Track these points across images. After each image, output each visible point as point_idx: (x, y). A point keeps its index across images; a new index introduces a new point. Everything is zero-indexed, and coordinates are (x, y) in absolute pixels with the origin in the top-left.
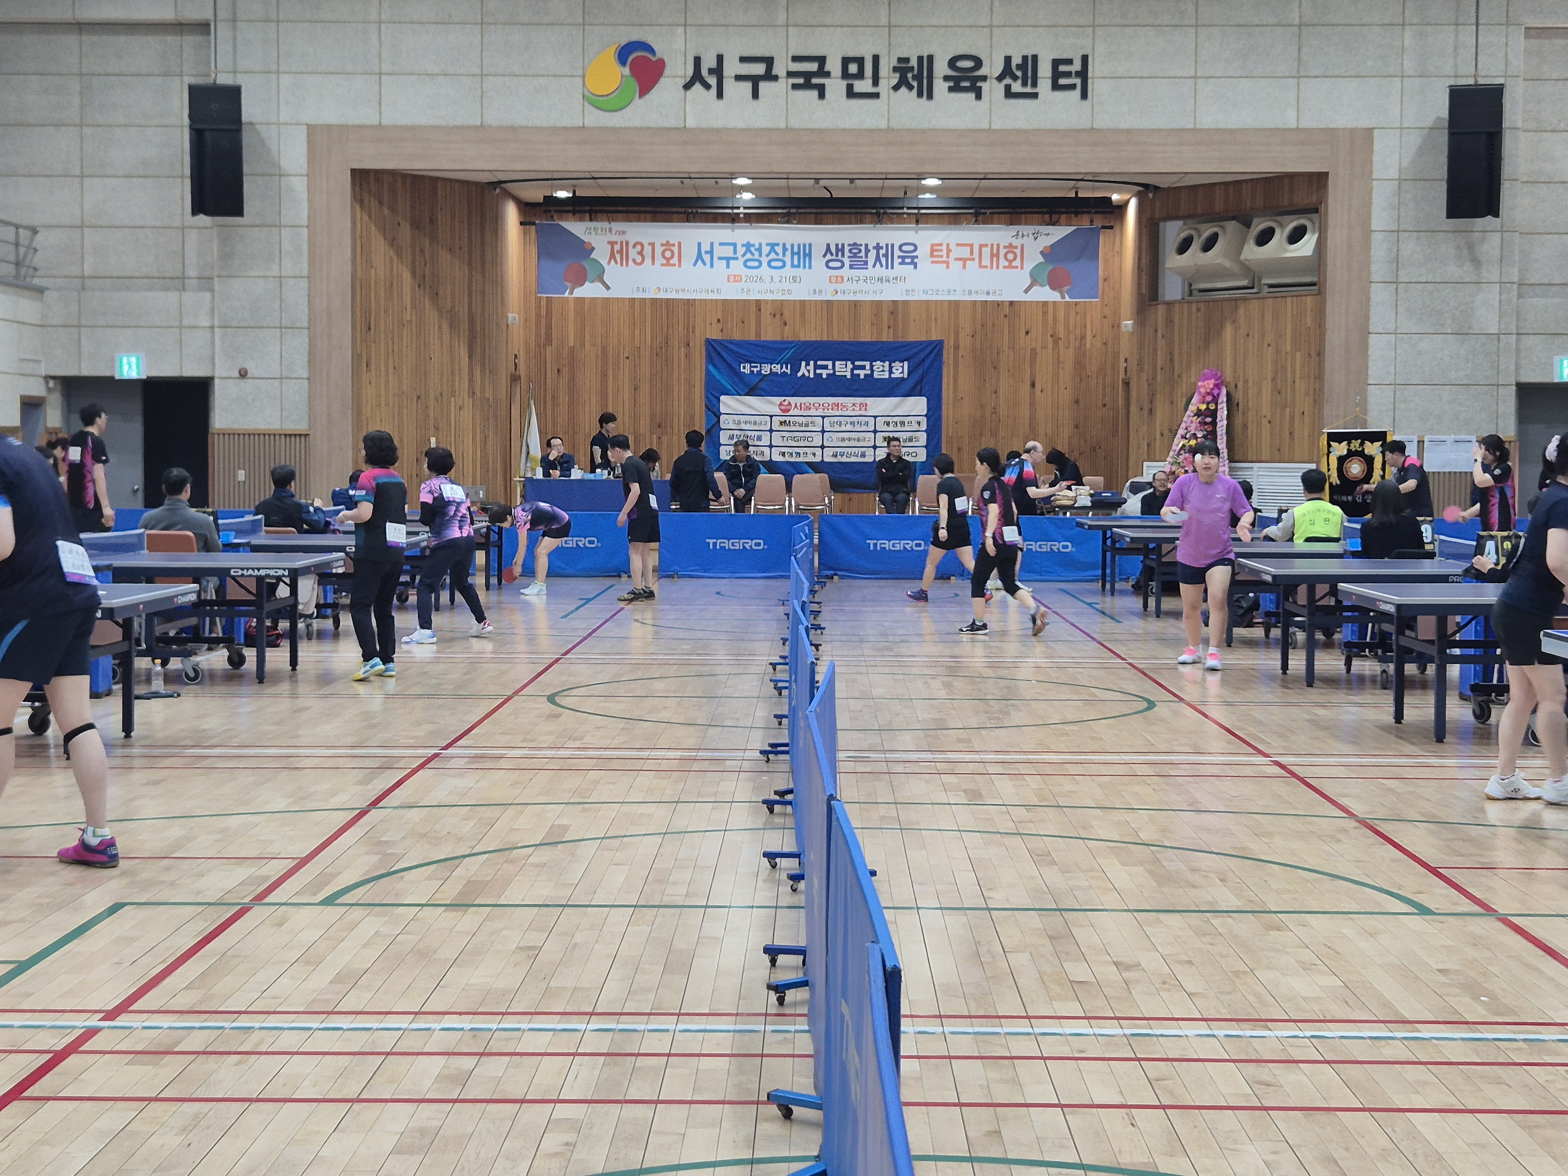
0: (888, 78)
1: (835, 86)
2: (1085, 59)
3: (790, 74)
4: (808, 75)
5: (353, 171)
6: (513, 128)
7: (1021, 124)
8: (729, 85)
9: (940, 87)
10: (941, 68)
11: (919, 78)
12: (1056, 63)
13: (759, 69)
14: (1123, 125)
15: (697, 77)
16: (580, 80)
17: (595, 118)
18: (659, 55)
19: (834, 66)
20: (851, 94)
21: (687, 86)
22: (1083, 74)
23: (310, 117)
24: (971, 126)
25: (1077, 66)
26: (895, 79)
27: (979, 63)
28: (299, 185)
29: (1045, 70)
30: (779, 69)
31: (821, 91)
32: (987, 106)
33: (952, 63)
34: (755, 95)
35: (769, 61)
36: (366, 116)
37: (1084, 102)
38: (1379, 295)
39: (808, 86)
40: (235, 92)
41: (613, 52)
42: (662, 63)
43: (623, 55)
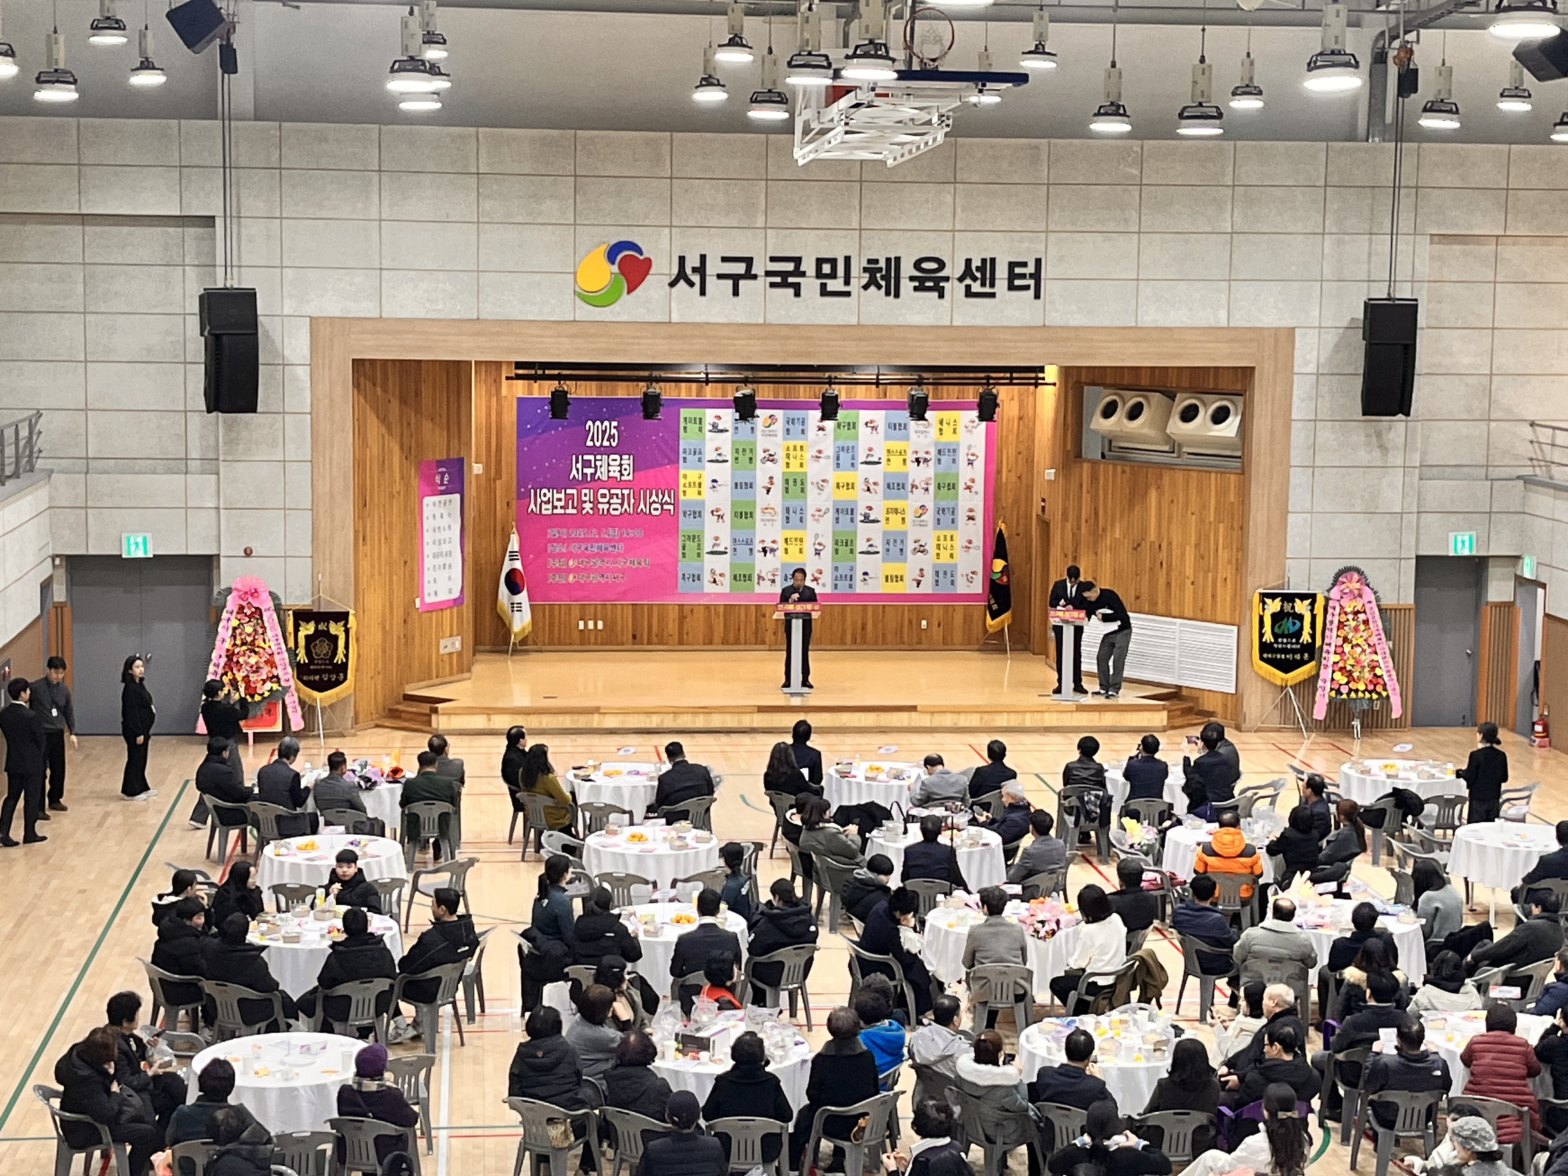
0: (859, 278)
1: (810, 285)
2: (1038, 262)
3: (768, 274)
4: (784, 275)
5: (357, 363)
6: (509, 322)
7: (979, 322)
8: (712, 282)
9: (907, 286)
10: (907, 269)
11: (887, 278)
12: (1012, 265)
13: (740, 268)
14: (1072, 323)
15: (682, 275)
16: (572, 277)
17: (586, 312)
18: (646, 255)
19: (808, 265)
20: (824, 292)
21: (672, 284)
22: (1036, 276)
23: (313, 309)
24: (933, 322)
25: (1031, 269)
26: (866, 278)
27: (942, 265)
28: (303, 373)
29: (1002, 272)
30: (758, 268)
31: (797, 290)
32: (949, 305)
33: (917, 265)
34: (736, 293)
35: (749, 261)
36: (366, 309)
37: (1037, 301)
38: (1298, 478)
39: (784, 284)
40: (250, 296)
41: (603, 249)
42: (648, 262)
43: (612, 254)
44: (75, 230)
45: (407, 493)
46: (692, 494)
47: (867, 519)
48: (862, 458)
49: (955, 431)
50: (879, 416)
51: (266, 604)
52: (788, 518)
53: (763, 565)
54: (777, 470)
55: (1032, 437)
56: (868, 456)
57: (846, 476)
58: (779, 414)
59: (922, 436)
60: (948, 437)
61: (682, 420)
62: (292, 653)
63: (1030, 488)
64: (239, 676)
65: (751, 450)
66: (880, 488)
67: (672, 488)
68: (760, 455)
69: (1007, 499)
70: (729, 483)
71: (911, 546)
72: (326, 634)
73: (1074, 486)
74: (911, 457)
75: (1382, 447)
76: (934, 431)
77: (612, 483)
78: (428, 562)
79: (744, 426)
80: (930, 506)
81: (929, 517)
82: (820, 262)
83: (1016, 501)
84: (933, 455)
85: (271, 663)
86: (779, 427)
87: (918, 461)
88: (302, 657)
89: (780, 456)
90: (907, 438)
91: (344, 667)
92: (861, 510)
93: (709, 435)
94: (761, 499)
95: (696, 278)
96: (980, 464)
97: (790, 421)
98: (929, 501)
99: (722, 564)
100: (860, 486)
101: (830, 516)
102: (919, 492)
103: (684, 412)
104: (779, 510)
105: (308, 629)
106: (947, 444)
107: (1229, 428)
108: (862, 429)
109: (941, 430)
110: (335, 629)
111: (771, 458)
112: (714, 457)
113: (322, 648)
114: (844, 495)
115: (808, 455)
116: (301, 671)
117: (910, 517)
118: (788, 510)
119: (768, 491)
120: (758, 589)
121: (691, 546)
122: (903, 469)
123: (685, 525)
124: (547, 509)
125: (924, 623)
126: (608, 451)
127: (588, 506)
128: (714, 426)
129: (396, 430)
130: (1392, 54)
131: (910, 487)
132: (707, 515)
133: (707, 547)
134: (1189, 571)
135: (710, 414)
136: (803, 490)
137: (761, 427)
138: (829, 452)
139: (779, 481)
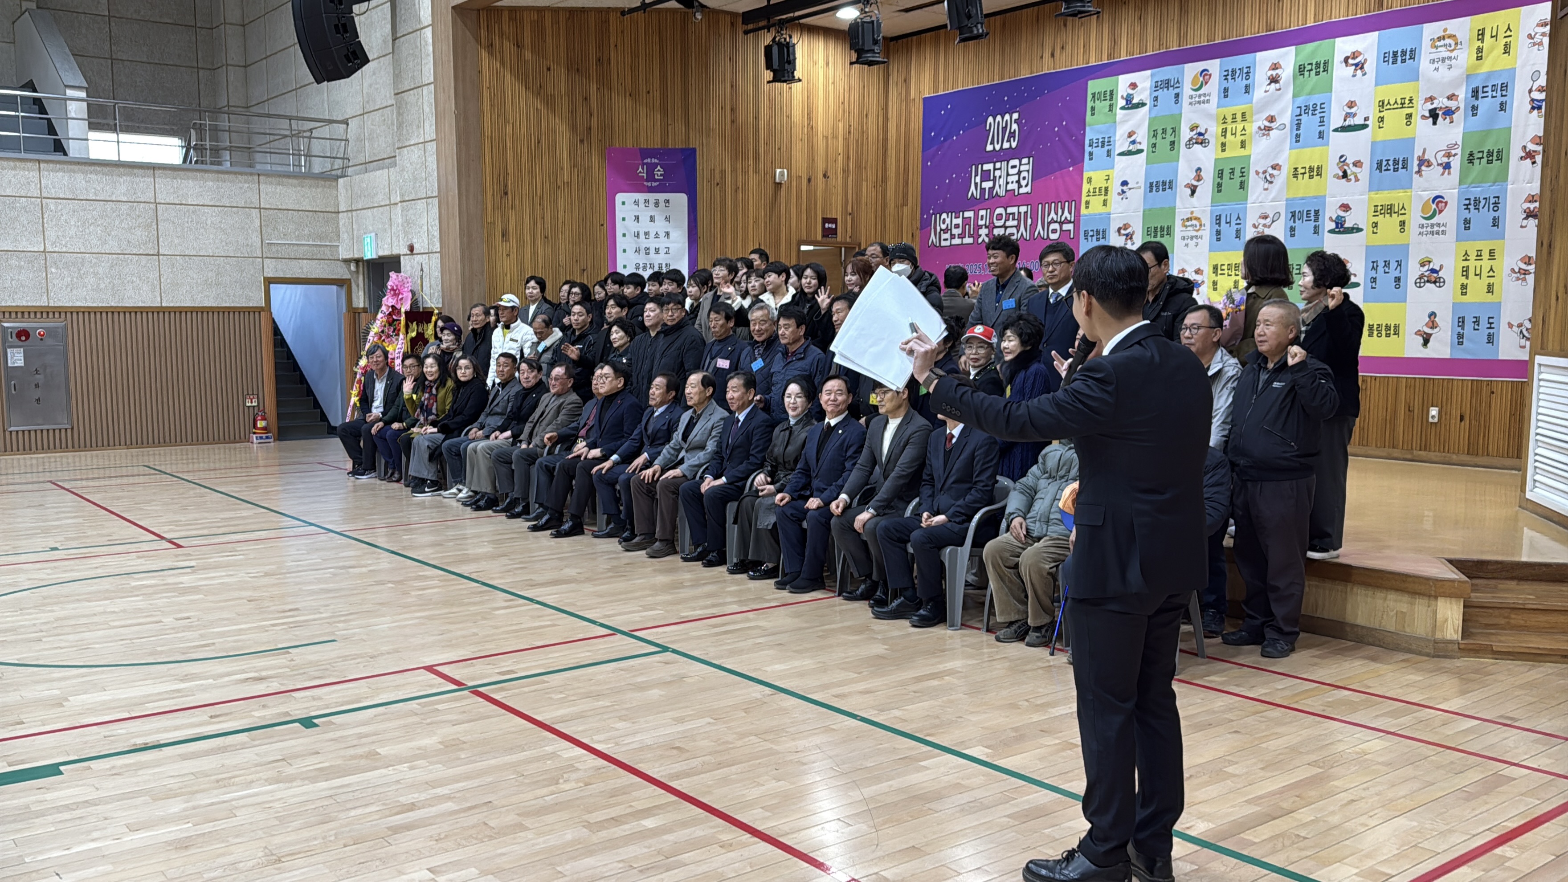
46: (1096, 206)
47: (1340, 228)
48: (1336, 119)
49: (1507, 50)
50: (1369, 43)
52: (1218, 233)
54: (1208, 157)
56: (1347, 116)
57: (1310, 156)
58: (1214, 66)
59: (1443, 68)
60: (1495, 61)
61: (1089, 97)
65: (1174, 131)
66: (1364, 174)
67: (1073, 197)
68: (1185, 135)
70: (1142, 184)
71: (1413, 271)
74: (1422, 108)
76: (1465, 57)
77: (1012, 198)
79: (1167, 94)
80: (1452, 195)
81: (1450, 217)
84: (1462, 101)
86: (1213, 87)
87: (1434, 115)
89: (1214, 133)
90: (1415, 76)
92: (1331, 211)
93: (1120, 114)
94: (1184, 205)
97: (1229, 75)
98: (1450, 186)
100: (1332, 169)
101: (1281, 225)
102: (1433, 172)
103: (1093, 86)
104: (1207, 220)
105: (413, 331)
106: (1490, 74)
108: (1340, 72)
109: (1480, 50)
111: (1200, 138)
112: (1125, 148)
114: (1306, 187)
115: (1252, 127)
117: (1414, 218)
118: (1218, 219)
119: (1193, 192)
122: (1408, 133)
125: (1434, 411)
127: (984, 232)
128: (1129, 99)
131: (1416, 162)
132: (1112, 235)
135: (1123, 83)
136: (1242, 186)
137: (1187, 90)
138: (1286, 118)
139: (1209, 175)
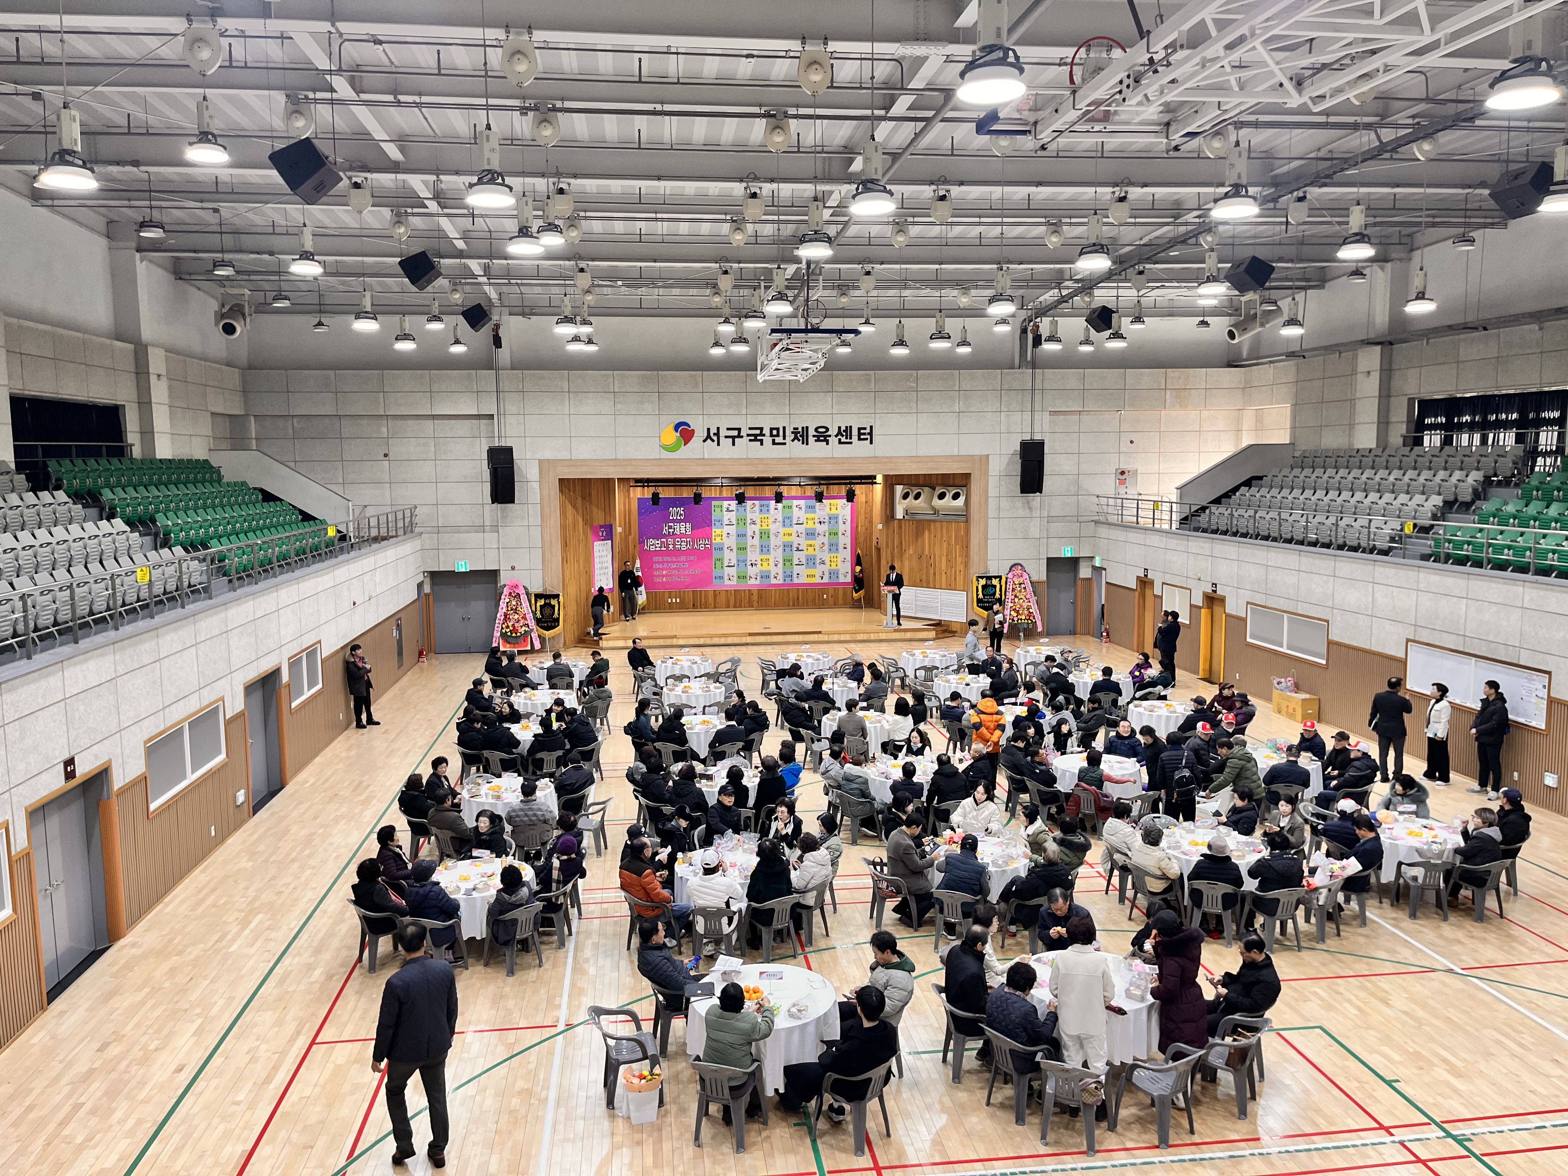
0: (790, 436)
1: (767, 440)
2: (871, 427)
3: (748, 435)
4: (755, 435)
5: (561, 481)
6: (630, 460)
7: (845, 455)
8: (722, 439)
9: (811, 440)
10: (812, 432)
11: (802, 436)
12: (859, 429)
13: (735, 433)
14: (887, 455)
15: (709, 437)
16: (658, 439)
17: (665, 455)
18: (692, 428)
19: (766, 431)
20: (774, 443)
21: (704, 441)
22: (871, 434)
23: (539, 456)
24: (824, 456)
25: (868, 431)
26: (793, 436)
27: (827, 429)
28: (536, 486)
29: (855, 432)
30: (743, 433)
31: (761, 441)
32: (831, 448)
33: (816, 430)
34: (734, 444)
35: (739, 430)
36: (564, 455)
37: (871, 445)
38: (992, 523)
39: (756, 440)
40: (510, 450)
41: (672, 426)
42: (693, 431)
43: (676, 429)
44: (429, 423)
45: (586, 539)
46: (718, 540)
47: (798, 550)
48: (795, 521)
49: (836, 508)
50: (802, 502)
51: (522, 591)
52: (762, 550)
53: (752, 571)
54: (757, 528)
55: (871, 510)
56: (798, 520)
57: (788, 530)
58: (757, 502)
59: (822, 511)
60: (834, 511)
61: (713, 506)
62: (534, 613)
63: (871, 534)
64: (510, 624)
65: (745, 519)
66: (804, 535)
67: (709, 537)
68: (749, 521)
69: (861, 539)
70: (735, 534)
71: (818, 561)
72: (550, 604)
73: (891, 531)
74: (817, 521)
75: (1030, 508)
76: (827, 509)
77: (682, 536)
78: (597, 572)
79: (741, 509)
80: (826, 543)
81: (826, 548)
82: (772, 429)
83: (865, 540)
84: (827, 520)
85: (524, 618)
86: (757, 508)
87: (820, 522)
88: (539, 615)
89: (758, 521)
90: (815, 512)
91: (558, 620)
92: (795, 546)
93: (725, 513)
94: (750, 542)
95: (715, 438)
96: (848, 523)
97: (762, 505)
98: (826, 540)
99: (733, 571)
100: (794, 534)
101: (781, 549)
102: (821, 537)
103: (714, 503)
104: (758, 546)
105: (541, 602)
106: (833, 514)
107: (960, 502)
108: (795, 509)
109: (830, 508)
110: (554, 602)
111: (754, 523)
112: (727, 523)
113: (547, 611)
114: (788, 539)
115: (771, 521)
116: (538, 622)
117: (817, 548)
118: (762, 546)
119: (753, 538)
120: (749, 583)
121: (718, 564)
122: (814, 526)
123: (716, 555)
124: (653, 548)
125: (825, 596)
126: (680, 521)
127: (671, 547)
128: (727, 508)
129: (580, 511)
130: (1030, 328)
131: (817, 534)
132: (725, 549)
133: (726, 564)
134: (944, 567)
135: (725, 504)
136: (768, 537)
137: (748, 509)
138: (780, 519)
139: (758, 533)
